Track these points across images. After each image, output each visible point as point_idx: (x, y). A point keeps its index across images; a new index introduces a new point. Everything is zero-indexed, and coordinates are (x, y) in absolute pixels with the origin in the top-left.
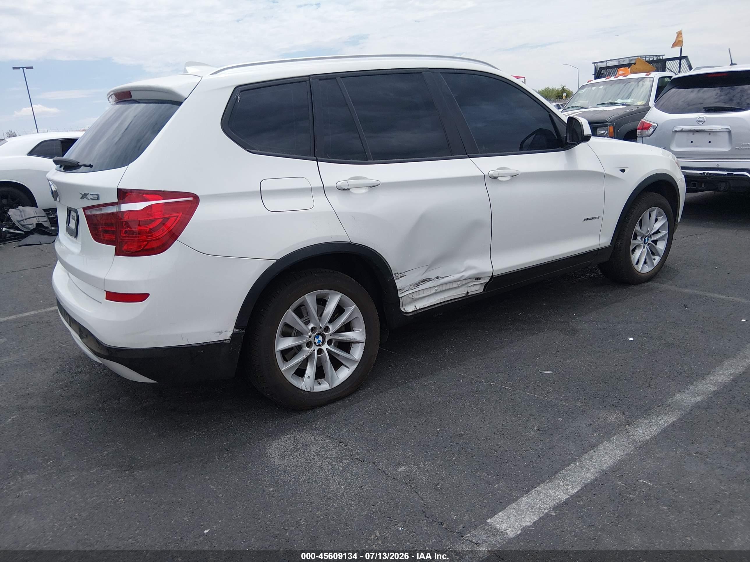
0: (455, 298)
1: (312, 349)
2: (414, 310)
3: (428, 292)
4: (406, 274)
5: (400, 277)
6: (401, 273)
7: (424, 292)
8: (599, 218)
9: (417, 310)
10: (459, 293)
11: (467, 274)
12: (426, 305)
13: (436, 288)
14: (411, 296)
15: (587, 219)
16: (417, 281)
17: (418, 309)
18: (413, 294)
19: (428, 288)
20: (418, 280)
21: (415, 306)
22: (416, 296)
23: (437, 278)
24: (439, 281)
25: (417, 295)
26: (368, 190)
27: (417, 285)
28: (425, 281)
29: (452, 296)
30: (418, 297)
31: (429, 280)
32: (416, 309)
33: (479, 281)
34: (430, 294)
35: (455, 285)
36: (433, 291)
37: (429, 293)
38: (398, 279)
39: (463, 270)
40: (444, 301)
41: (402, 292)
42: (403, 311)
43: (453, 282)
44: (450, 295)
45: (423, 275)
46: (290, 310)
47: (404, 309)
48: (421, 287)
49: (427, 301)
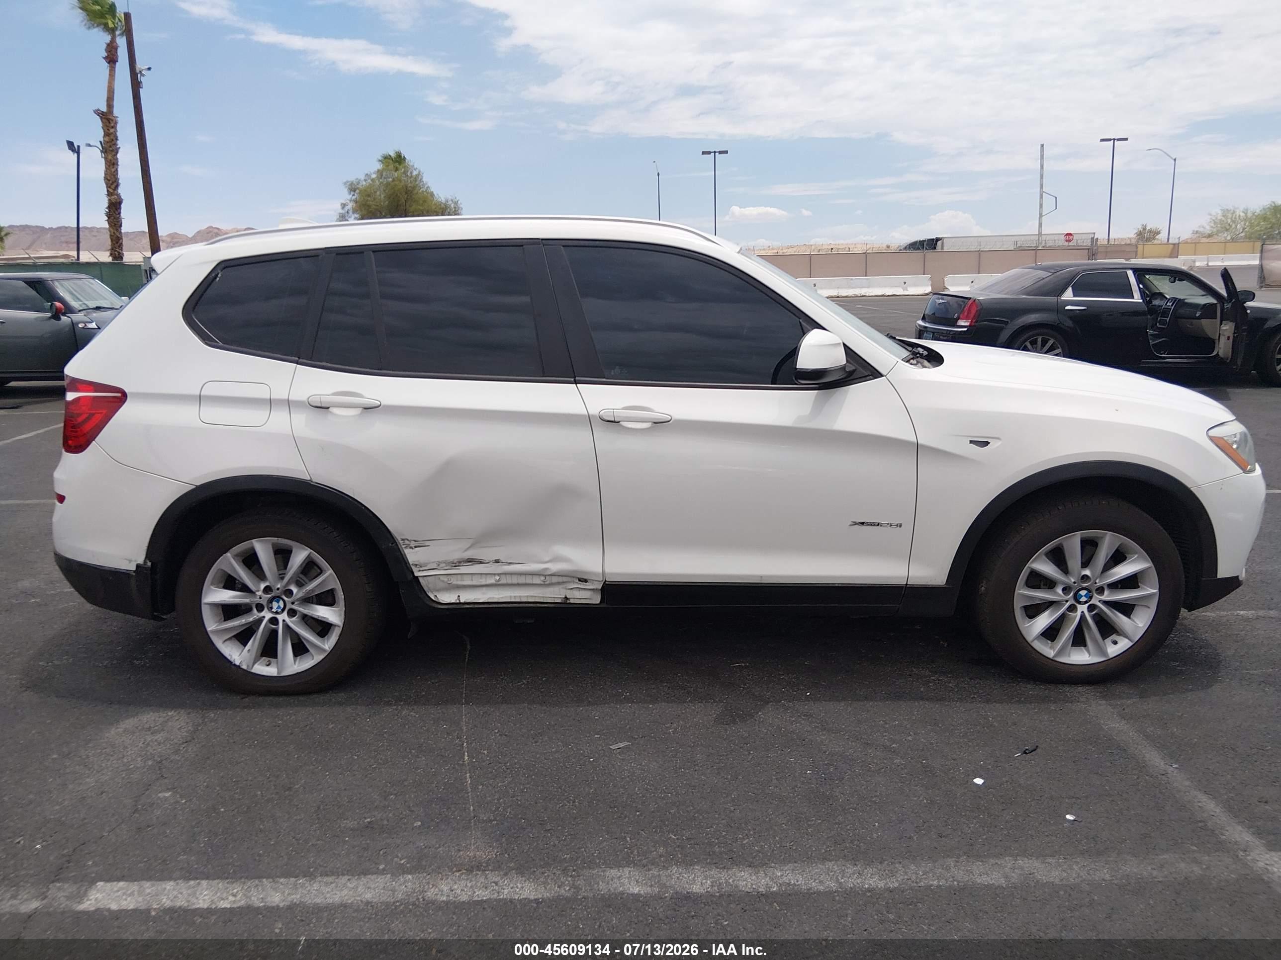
0: (542, 601)
1: (262, 614)
2: (453, 601)
3: (481, 580)
4: (427, 543)
5: (416, 547)
6: (415, 541)
7: (473, 579)
8: (900, 526)
9: (460, 603)
10: (552, 595)
11: (554, 567)
12: (479, 599)
13: (497, 578)
14: (445, 579)
15: (863, 523)
16: (454, 558)
17: (462, 601)
18: (449, 577)
19: (482, 574)
20: (457, 557)
21: (459, 596)
22: (455, 581)
23: (497, 561)
24: (500, 567)
25: (457, 581)
26: (359, 412)
27: (454, 565)
28: (471, 561)
29: (535, 597)
30: (460, 583)
31: (481, 563)
32: (458, 601)
33: (586, 585)
34: (484, 583)
35: (537, 580)
36: (491, 581)
37: (483, 581)
38: (411, 548)
39: (547, 559)
40: (519, 600)
41: (421, 569)
42: (433, 598)
43: (533, 575)
44: (532, 595)
45: (466, 553)
46: (228, 554)
47: (436, 596)
48: (463, 570)
49: (484, 594)
